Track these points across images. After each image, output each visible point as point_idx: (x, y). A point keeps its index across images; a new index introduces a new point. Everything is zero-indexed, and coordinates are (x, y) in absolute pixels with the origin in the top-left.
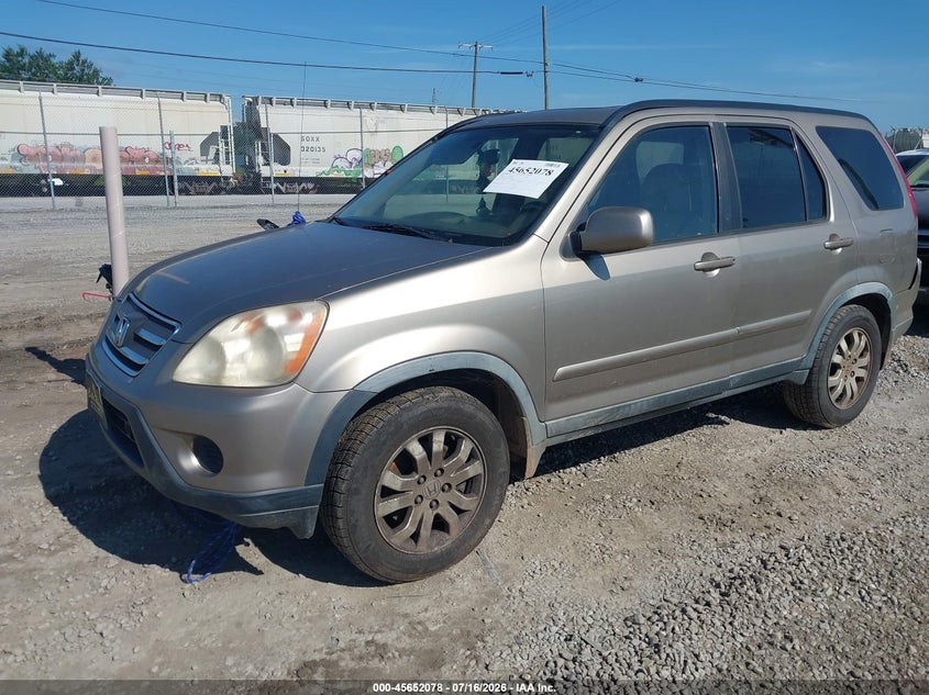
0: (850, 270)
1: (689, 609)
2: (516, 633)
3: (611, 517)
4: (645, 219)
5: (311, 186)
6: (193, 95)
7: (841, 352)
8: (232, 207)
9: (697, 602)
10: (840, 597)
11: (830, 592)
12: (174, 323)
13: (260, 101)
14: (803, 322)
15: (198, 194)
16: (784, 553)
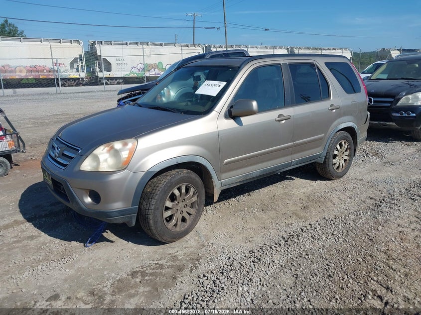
0: (340, 117)
1: (273, 247)
2: (210, 258)
3: (247, 216)
4: (255, 104)
5: (121, 81)
6: (65, 41)
7: (338, 150)
8: (86, 92)
9: (276, 244)
10: (328, 240)
11: (324, 239)
12: (78, 149)
13: (96, 43)
14: (321, 139)
15: (69, 86)
16: (310, 226)
